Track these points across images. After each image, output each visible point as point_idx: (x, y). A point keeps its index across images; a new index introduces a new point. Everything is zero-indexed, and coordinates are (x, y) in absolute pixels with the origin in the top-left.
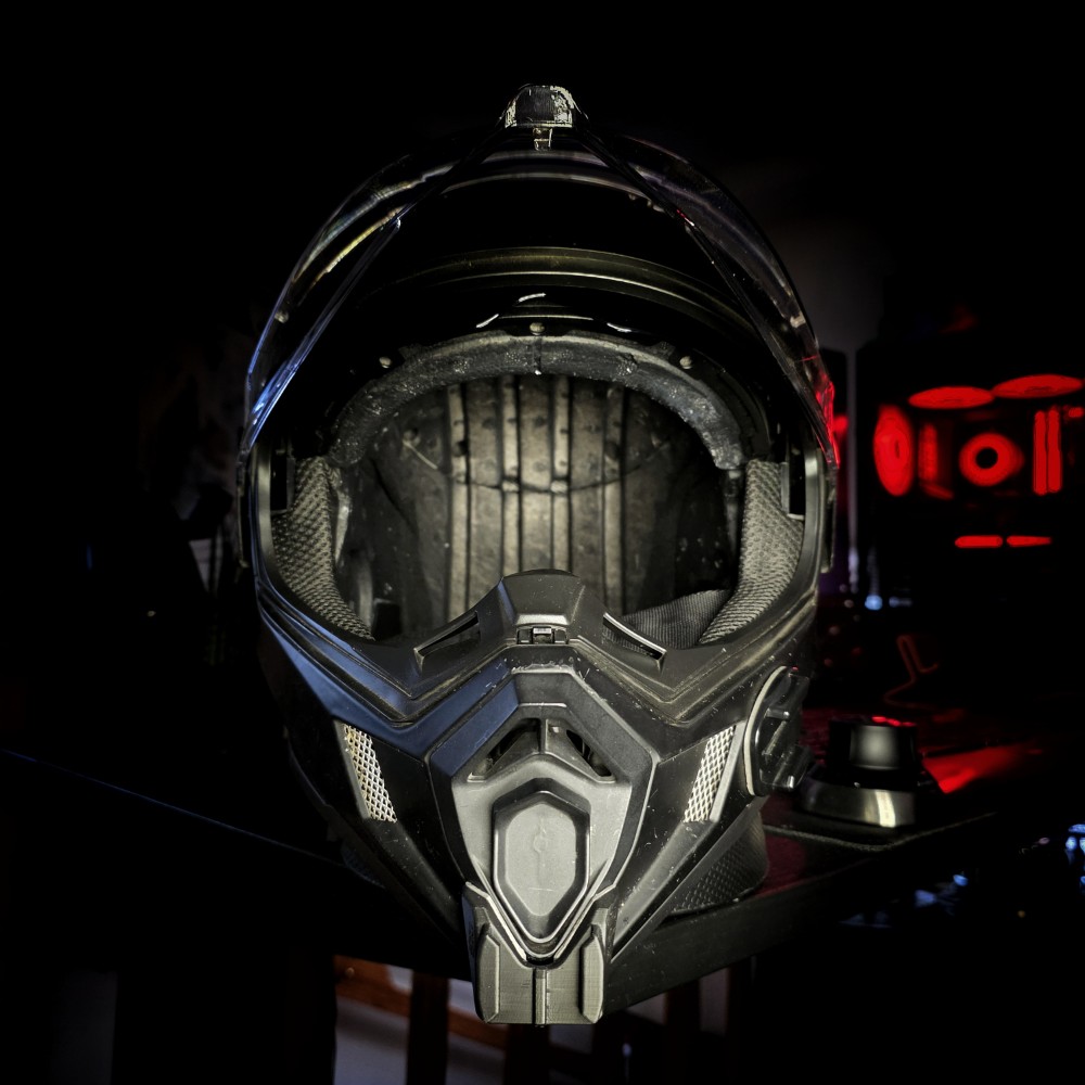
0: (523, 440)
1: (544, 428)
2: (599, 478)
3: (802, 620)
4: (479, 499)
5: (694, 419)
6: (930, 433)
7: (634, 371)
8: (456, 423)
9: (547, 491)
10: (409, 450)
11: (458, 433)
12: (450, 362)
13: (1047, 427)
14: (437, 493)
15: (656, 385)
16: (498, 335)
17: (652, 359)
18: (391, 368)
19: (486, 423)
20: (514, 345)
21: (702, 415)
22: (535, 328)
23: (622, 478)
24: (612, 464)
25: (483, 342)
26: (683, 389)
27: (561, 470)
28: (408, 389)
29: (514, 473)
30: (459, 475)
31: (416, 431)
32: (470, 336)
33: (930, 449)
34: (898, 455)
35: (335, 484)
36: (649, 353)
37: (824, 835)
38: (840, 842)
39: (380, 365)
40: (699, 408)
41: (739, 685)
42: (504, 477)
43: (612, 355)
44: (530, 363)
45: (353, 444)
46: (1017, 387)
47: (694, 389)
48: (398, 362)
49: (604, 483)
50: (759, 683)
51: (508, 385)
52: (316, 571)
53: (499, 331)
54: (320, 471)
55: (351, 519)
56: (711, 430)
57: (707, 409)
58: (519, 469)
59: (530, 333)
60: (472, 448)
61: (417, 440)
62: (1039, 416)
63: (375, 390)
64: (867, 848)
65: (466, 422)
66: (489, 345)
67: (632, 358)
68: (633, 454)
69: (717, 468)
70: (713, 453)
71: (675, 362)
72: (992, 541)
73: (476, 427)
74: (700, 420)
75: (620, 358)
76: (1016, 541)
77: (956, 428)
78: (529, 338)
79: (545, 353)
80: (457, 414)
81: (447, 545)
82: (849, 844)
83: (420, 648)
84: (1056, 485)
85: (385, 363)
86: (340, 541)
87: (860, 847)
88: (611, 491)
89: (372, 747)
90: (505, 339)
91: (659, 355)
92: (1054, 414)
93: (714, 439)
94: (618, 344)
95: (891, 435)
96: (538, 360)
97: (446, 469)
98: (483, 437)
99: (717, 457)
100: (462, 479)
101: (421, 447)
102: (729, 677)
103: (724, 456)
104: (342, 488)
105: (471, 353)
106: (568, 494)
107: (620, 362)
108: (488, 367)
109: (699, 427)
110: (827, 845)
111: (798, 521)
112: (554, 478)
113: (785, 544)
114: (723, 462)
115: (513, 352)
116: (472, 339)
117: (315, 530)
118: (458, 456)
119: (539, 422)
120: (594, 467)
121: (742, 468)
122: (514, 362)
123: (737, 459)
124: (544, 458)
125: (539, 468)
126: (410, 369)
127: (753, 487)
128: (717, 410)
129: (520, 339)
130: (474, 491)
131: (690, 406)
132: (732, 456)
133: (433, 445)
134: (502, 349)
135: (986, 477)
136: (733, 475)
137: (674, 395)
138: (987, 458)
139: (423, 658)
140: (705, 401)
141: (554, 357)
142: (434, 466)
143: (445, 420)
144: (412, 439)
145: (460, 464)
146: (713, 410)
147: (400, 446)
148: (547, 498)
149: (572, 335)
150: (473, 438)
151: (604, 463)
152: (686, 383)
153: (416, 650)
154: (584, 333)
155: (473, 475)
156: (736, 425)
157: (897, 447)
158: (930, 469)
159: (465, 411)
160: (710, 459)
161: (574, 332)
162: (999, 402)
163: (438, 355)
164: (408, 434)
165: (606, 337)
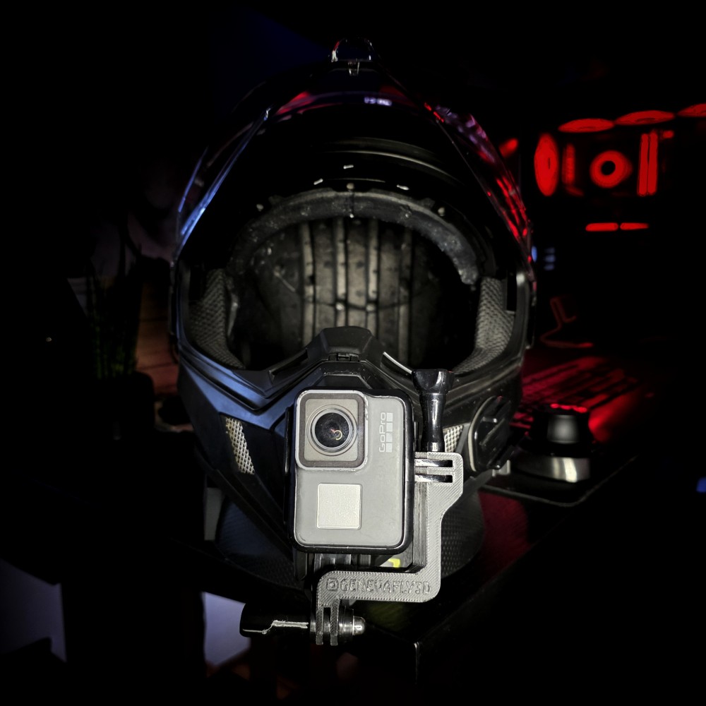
0: (350, 276)
1: (362, 269)
2: (396, 301)
3: (511, 373)
4: (321, 312)
5: (448, 249)
6: (570, 150)
7: (410, 216)
8: (308, 264)
9: (364, 309)
10: (277, 278)
11: (309, 270)
12: (299, 208)
13: (649, 146)
14: (294, 306)
15: (424, 226)
16: (328, 191)
17: (420, 209)
18: (264, 212)
19: (327, 264)
20: (337, 198)
21: (452, 247)
22: (350, 187)
23: (410, 301)
24: (404, 292)
25: (319, 195)
26: (440, 229)
27: (372, 295)
28: (273, 225)
29: (343, 297)
30: (309, 297)
31: (282, 266)
32: (311, 191)
33: (570, 162)
34: (549, 168)
35: (229, 288)
36: (420, 205)
39: (257, 209)
40: (451, 242)
41: (467, 401)
42: (336, 300)
43: (397, 207)
44: (347, 209)
45: (240, 261)
46: (631, 119)
47: (446, 229)
48: (268, 207)
49: (399, 304)
50: (479, 403)
51: (341, 241)
52: (215, 336)
53: (329, 189)
54: (220, 277)
55: (239, 311)
56: (458, 256)
57: (456, 243)
58: (347, 294)
59: (346, 190)
60: (318, 279)
61: (283, 272)
62: (644, 137)
63: (254, 225)
65: (314, 263)
66: (322, 198)
67: (408, 208)
68: (417, 286)
69: (463, 284)
70: (460, 272)
71: (435, 210)
72: (611, 227)
73: (320, 266)
74: (451, 250)
75: (401, 208)
76: (626, 226)
78: (346, 194)
79: (356, 204)
80: (308, 258)
81: (299, 339)
83: (273, 370)
84: (652, 189)
85: (260, 207)
86: (231, 324)
88: (403, 310)
89: (243, 431)
90: (332, 194)
91: (426, 206)
92: (654, 136)
93: (461, 263)
94: (400, 199)
95: (545, 154)
96: (352, 208)
97: (301, 292)
98: (324, 273)
99: (462, 275)
100: (311, 299)
101: (285, 277)
102: (461, 396)
103: (466, 274)
104: (234, 291)
105: (311, 203)
106: (377, 312)
107: (401, 210)
108: (322, 212)
109: (451, 254)
111: (511, 315)
112: (369, 301)
113: (503, 328)
114: (467, 278)
115: (337, 202)
116: (312, 193)
117: (216, 312)
118: (309, 285)
119: (359, 265)
120: (393, 294)
121: (478, 283)
122: (337, 208)
123: (475, 276)
124: (362, 287)
125: (359, 294)
126: (275, 212)
127: (484, 293)
128: (462, 244)
129: (341, 194)
130: (318, 307)
131: (445, 240)
132: (472, 275)
133: (292, 276)
134: (330, 200)
135: (606, 181)
136: (473, 289)
137: (435, 233)
138: (608, 168)
139: (274, 376)
140: (454, 237)
141: (362, 206)
142: (293, 289)
143: (300, 262)
144: (280, 272)
145: (310, 290)
146: (459, 244)
147: (272, 275)
148: (363, 314)
149: (372, 192)
150: (318, 273)
151: (399, 292)
152: (441, 225)
153: (270, 371)
154: (380, 191)
155: (318, 296)
156: (473, 254)
157: (549, 161)
158: (570, 175)
159: (314, 255)
160: (459, 277)
161: (373, 190)
163: (292, 203)
164: (277, 268)
165: (393, 194)
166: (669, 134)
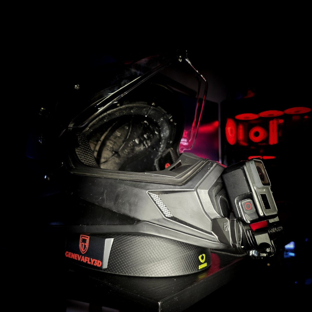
6: (241, 127)
13: (273, 126)
33: (241, 131)
34: (232, 133)
37: (224, 252)
38: (229, 254)
44: (147, 113)
56: (165, 139)
62: (271, 122)
64: (238, 255)
76: (265, 158)
77: (249, 125)
82: (232, 254)
84: (276, 142)
87: (236, 255)
92: (275, 121)
95: (229, 129)
108: (139, 112)
110: (225, 255)
135: (256, 139)
138: (257, 134)
157: (232, 130)
158: (241, 137)
162: (260, 118)
166: (281, 121)
